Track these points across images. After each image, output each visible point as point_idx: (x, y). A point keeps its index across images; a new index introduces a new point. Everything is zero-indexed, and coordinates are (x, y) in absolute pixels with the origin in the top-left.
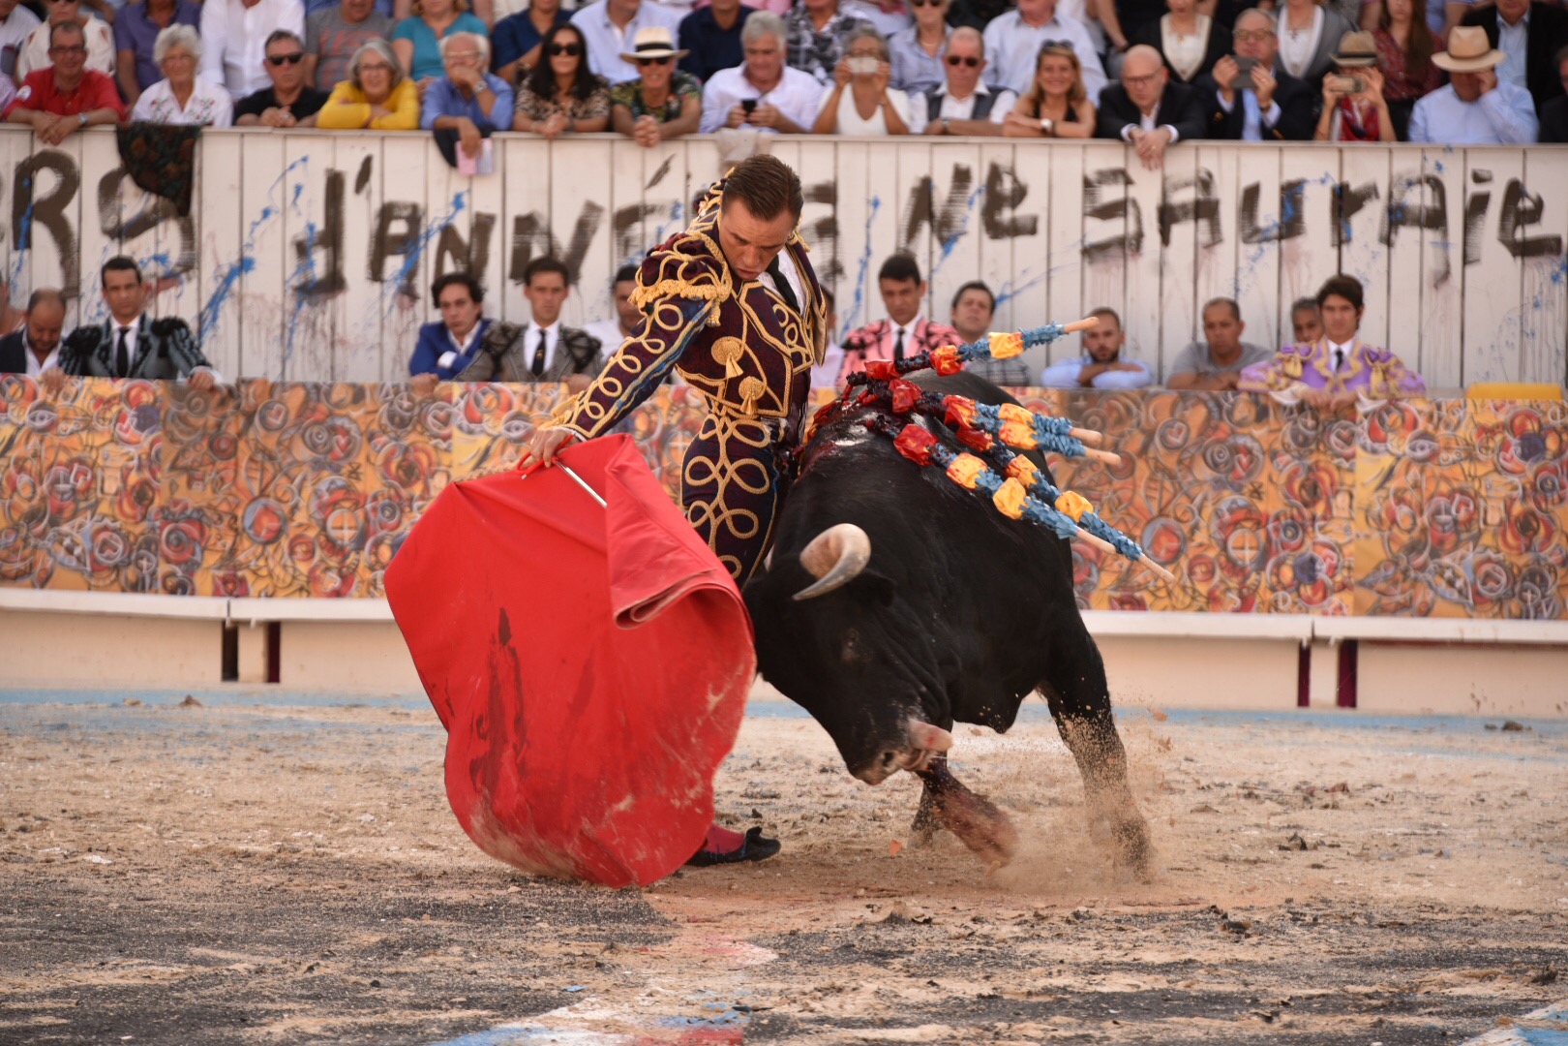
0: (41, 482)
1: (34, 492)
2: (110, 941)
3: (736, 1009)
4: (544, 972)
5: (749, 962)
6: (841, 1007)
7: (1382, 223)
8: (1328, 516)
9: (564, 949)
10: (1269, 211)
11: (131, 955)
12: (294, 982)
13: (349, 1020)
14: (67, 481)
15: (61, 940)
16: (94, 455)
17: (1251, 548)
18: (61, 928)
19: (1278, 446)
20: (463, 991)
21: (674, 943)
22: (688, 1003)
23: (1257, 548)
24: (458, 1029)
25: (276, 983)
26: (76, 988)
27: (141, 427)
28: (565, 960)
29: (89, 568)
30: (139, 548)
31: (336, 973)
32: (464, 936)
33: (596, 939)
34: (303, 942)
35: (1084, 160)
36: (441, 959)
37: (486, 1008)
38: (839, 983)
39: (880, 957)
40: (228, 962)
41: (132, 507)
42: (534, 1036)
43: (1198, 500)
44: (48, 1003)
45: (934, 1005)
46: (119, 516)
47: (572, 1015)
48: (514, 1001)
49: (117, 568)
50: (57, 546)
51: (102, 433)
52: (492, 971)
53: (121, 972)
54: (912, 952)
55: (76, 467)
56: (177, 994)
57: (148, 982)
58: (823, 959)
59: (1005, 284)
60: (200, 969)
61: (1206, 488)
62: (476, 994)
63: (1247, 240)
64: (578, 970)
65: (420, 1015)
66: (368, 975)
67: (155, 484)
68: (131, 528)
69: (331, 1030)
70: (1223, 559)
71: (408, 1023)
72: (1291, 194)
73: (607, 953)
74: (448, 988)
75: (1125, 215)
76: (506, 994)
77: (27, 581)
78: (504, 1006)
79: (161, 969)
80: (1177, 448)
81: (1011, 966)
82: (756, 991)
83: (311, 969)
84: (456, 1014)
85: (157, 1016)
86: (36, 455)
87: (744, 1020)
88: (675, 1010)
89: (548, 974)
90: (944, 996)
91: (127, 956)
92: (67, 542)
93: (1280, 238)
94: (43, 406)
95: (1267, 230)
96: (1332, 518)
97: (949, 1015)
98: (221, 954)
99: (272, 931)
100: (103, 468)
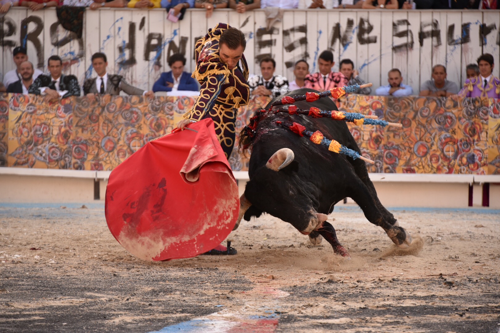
0: (31, 131)
1: (29, 135)
2: (58, 290)
3: (276, 313)
4: (209, 300)
5: (280, 297)
6: (312, 312)
7: (497, 38)
8: (479, 140)
9: (216, 292)
10: (458, 34)
11: (65, 295)
12: (122, 304)
13: (141, 317)
14: (40, 131)
15: (41, 290)
16: (49, 121)
17: (452, 151)
18: (41, 286)
19: (461, 116)
20: (181, 307)
21: (253, 290)
22: (259, 311)
23: (454, 151)
24: (179, 320)
25: (116, 305)
26: (47, 307)
27: (66, 112)
28: (216, 296)
29: (48, 161)
30: (65, 154)
31: (136, 301)
32: (180, 288)
33: (226, 289)
34: (125, 290)
35: (393, 17)
36: (173, 296)
37: (189, 313)
38: (311, 304)
39: (325, 294)
40: (99, 297)
41: (63, 139)
42: (206, 323)
43: (433, 135)
44: (37, 312)
45: (345, 311)
46: (58, 143)
47: (219, 315)
48: (198, 311)
49: (57, 161)
50: (36, 153)
51: (52, 114)
52: (191, 300)
53: (62, 301)
54: (336, 293)
55: (43, 126)
56: (81, 309)
57: (71, 304)
58: (305, 295)
59: (365, 60)
60: (89, 300)
61: (436, 131)
62: (185, 308)
63: (450, 44)
64: (221, 300)
65: (166, 316)
66: (148, 302)
67: (70, 131)
68: (62, 147)
69: (135, 321)
70: (442, 155)
71: (162, 318)
72: (466, 28)
73: (230, 293)
74: (175, 306)
75: (407, 36)
76: (196, 308)
77: (26, 165)
78: (195, 312)
79: (76, 300)
80: (426, 117)
81: (371, 297)
82: (282, 307)
83: (128, 300)
84: (178, 315)
85: (75, 316)
86: (29, 122)
87: (278, 317)
88: (255, 313)
89: (210, 301)
90: (348, 308)
91: (64, 295)
92: (40, 152)
93: (462, 43)
94: (31, 104)
95: (457, 40)
96: (480, 140)
97: (350, 314)
98: (97, 295)
99: (114, 286)
100: (52, 126)
